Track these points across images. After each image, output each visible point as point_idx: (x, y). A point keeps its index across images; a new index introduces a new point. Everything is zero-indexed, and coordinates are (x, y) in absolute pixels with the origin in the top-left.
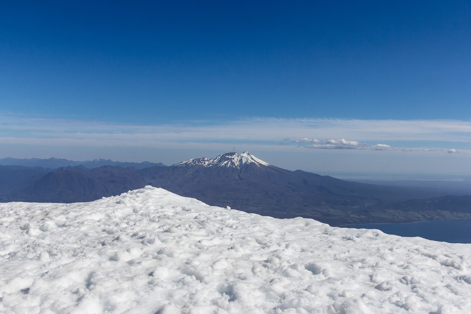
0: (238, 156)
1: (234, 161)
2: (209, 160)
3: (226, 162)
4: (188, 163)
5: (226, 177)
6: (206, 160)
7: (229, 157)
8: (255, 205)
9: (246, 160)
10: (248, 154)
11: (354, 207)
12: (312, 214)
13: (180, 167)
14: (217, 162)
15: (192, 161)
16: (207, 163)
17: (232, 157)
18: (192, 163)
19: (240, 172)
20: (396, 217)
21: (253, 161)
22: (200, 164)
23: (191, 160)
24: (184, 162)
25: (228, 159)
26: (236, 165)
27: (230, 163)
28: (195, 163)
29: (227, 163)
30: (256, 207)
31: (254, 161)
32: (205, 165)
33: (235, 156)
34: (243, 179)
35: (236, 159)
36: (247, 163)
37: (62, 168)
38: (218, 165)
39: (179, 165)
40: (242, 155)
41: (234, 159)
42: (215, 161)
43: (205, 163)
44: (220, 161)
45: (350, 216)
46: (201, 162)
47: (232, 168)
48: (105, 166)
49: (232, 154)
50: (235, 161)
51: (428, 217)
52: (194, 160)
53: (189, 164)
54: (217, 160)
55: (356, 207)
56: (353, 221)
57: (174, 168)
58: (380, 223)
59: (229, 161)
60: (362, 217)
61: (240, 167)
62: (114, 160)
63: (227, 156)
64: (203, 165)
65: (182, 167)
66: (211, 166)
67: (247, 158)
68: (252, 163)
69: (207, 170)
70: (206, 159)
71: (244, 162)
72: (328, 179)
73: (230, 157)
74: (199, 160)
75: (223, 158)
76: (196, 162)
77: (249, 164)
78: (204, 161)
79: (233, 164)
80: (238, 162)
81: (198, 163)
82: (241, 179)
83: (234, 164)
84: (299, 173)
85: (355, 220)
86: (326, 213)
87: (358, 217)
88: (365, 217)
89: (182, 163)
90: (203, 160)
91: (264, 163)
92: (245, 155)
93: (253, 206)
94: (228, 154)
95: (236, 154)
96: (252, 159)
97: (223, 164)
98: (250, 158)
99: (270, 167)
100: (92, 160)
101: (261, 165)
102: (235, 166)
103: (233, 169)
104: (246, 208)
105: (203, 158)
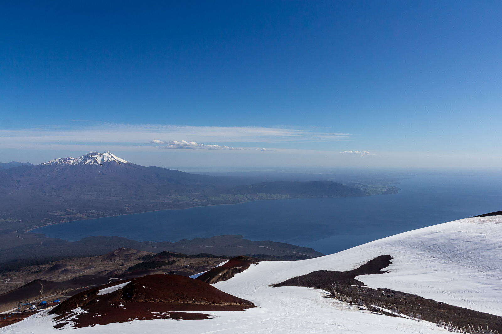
0: (100, 156)
1: (96, 159)
2: (74, 159)
3: (89, 161)
4: (55, 162)
5: (90, 173)
9: (107, 159)
10: (109, 154)
11: (196, 194)
13: (48, 166)
14: (82, 161)
16: (72, 162)
17: (95, 156)
18: (58, 162)
19: (103, 169)
20: (228, 199)
21: (113, 159)
22: (66, 163)
23: (57, 159)
24: (51, 162)
25: (92, 158)
27: (93, 161)
28: (61, 162)
29: (91, 162)
30: (117, 197)
31: (114, 160)
32: (70, 163)
33: (97, 155)
34: (106, 174)
35: (98, 158)
36: (109, 161)
38: (83, 163)
39: (46, 164)
40: (103, 154)
41: (96, 158)
42: (80, 160)
43: (70, 162)
44: (84, 160)
45: (194, 200)
46: (67, 161)
47: (95, 165)
50: (98, 160)
51: (251, 198)
52: (60, 160)
53: (56, 163)
54: (81, 159)
55: (198, 193)
56: (196, 204)
57: (41, 167)
58: (216, 205)
60: (203, 201)
61: (102, 164)
63: (91, 156)
64: (69, 164)
66: (76, 164)
67: (108, 157)
68: (112, 161)
69: (73, 167)
70: (72, 158)
71: (105, 160)
72: (176, 173)
73: (93, 156)
74: (65, 160)
75: (87, 157)
79: (96, 162)
80: (100, 161)
81: (64, 162)
82: (103, 174)
83: (97, 162)
84: (153, 168)
85: (198, 203)
86: (176, 199)
87: (200, 201)
88: (205, 200)
89: (48, 163)
90: (69, 159)
91: (123, 161)
92: (106, 154)
93: (115, 196)
94: (91, 154)
95: (99, 154)
96: (113, 157)
97: (87, 163)
98: (110, 157)
99: (129, 165)
101: (120, 162)
102: (98, 164)
103: (96, 166)
104: (108, 198)
105: (69, 158)
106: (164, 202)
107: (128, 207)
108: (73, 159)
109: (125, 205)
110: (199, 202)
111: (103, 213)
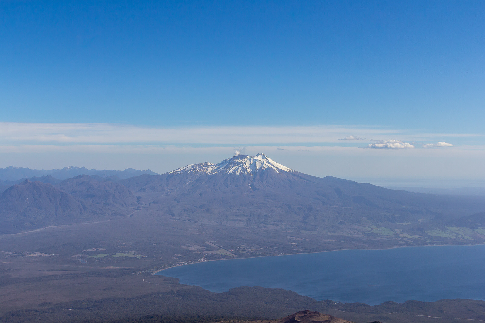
0: (250, 160)
1: (245, 166)
2: (213, 166)
3: (234, 168)
4: (186, 170)
5: (236, 187)
6: (209, 166)
7: (238, 161)
8: (275, 223)
9: (261, 165)
10: (264, 157)
11: (404, 224)
12: (350, 234)
13: (176, 175)
14: (224, 168)
15: (191, 167)
16: (210, 169)
17: (243, 161)
18: (192, 170)
19: (254, 180)
20: (460, 236)
21: (269, 165)
22: (201, 171)
24: (181, 169)
25: (238, 163)
26: (249, 171)
27: (240, 169)
28: (195, 170)
29: (237, 169)
30: (276, 225)
31: (271, 166)
32: (208, 172)
33: (246, 159)
34: (259, 189)
35: (247, 164)
36: (263, 168)
37: (27, 180)
38: (225, 171)
39: (174, 173)
40: (255, 158)
41: (245, 163)
43: (207, 170)
44: (227, 167)
45: (400, 235)
46: (202, 168)
47: (243, 175)
48: (80, 177)
49: (242, 157)
50: (247, 166)
52: (193, 166)
53: (188, 171)
55: (407, 224)
56: (404, 242)
57: (169, 177)
58: (440, 244)
59: (239, 167)
60: (416, 237)
61: (253, 174)
62: (89, 168)
63: (237, 160)
64: (205, 172)
65: (178, 175)
66: (216, 173)
67: (262, 161)
68: (268, 168)
69: (210, 177)
70: (210, 164)
71: (258, 167)
72: (367, 187)
73: (240, 161)
74: (200, 166)
75: (231, 163)
76: (196, 168)
77: (265, 169)
78: (207, 166)
79: (244, 169)
80: (250, 168)
81: (198, 170)
82: (255, 189)
83: (246, 170)
84: (330, 180)
85: (407, 240)
86: (369, 232)
87: (410, 237)
88: (419, 236)
89: (178, 171)
91: (284, 168)
92: (259, 158)
93: (273, 224)
94: (237, 157)
95: (248, 157)
96: (269, 162)
97: (232, 171)
98: (265, 162)
99: (293, 173)
100: (61, 168)
101: (280, 170)
102: (248, 173)
103: (244, 177)
104: (264, 227)
105: (206, 163)
106: (350, 235)
107: (294, 241)
108: (211, 166)
109: (290, 239)
110: (411, 239)
111: (257, 249)
